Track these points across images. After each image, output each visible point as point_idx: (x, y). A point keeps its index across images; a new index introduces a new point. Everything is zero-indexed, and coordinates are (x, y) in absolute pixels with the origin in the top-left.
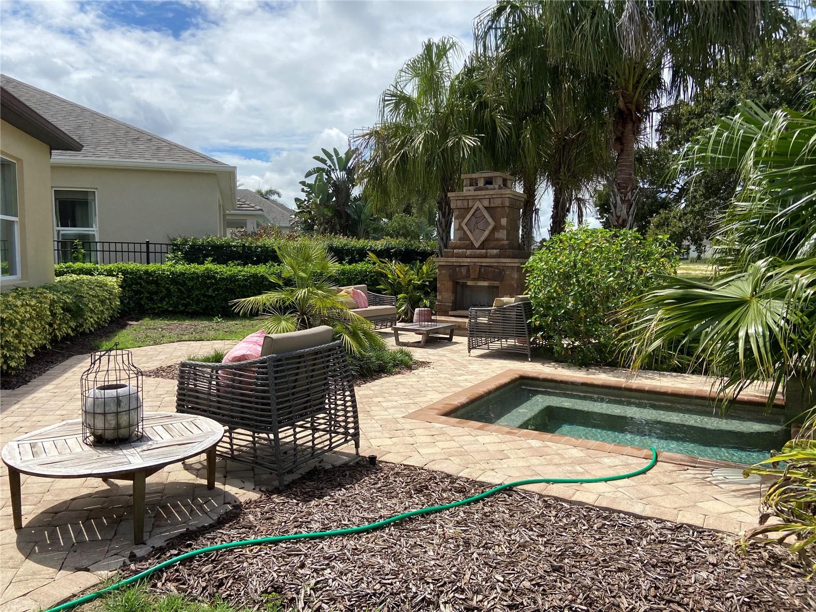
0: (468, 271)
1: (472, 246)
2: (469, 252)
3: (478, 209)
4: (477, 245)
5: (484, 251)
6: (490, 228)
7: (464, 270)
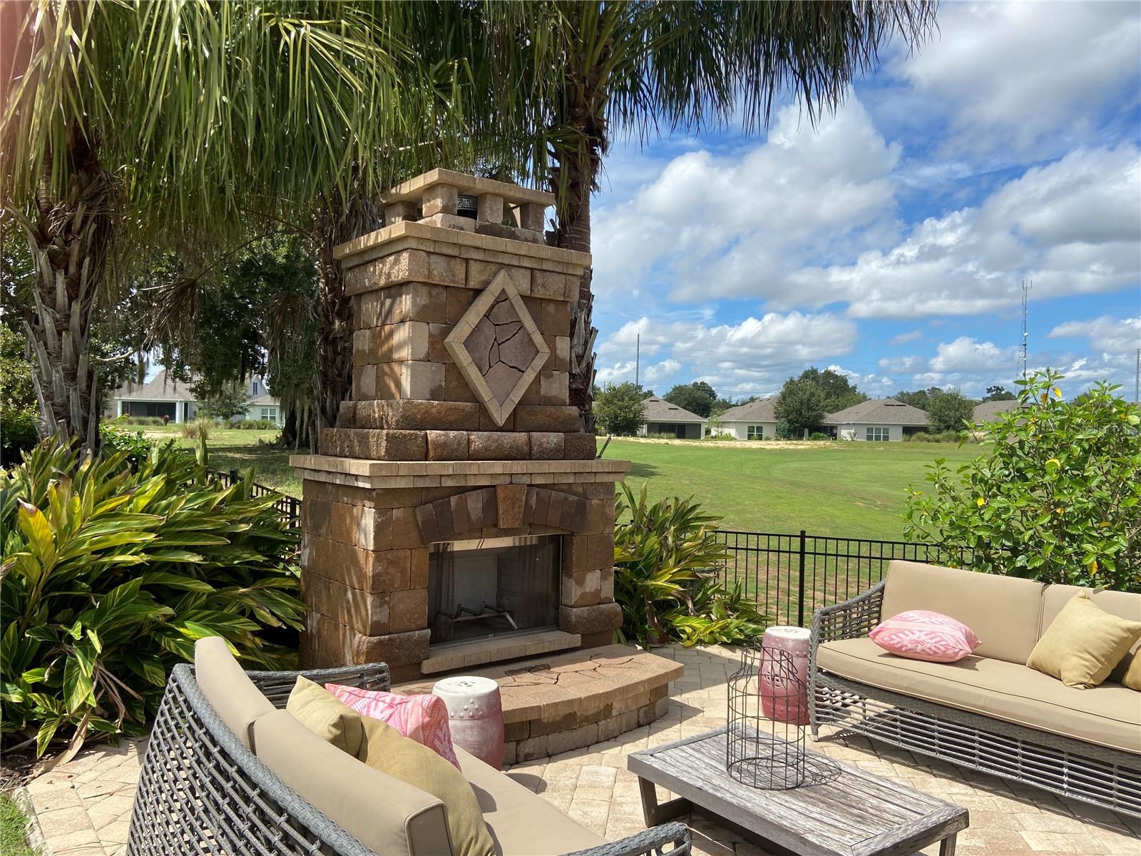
0: (491, 504)
1: (482, 420)
2: (478, 439)
3: (503, 298)
4: (501, 417)
5: (521, 437)
6: (539, 362)
7: (475, 504)
